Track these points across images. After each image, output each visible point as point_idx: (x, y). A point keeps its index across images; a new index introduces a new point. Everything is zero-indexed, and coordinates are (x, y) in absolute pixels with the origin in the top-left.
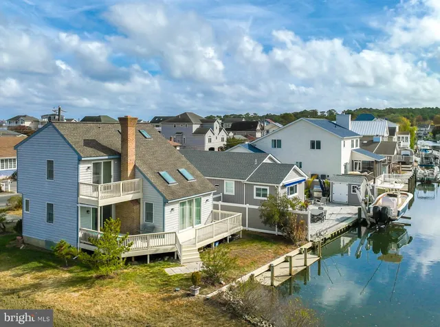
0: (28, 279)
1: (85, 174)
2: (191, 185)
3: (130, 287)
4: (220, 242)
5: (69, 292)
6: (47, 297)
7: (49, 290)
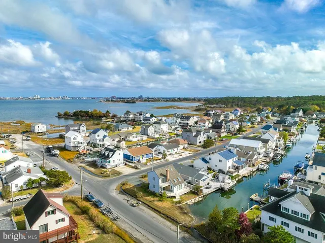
1: (160, 181)
2: (180, 182)
3: (168, 202)
6: (156, 203)
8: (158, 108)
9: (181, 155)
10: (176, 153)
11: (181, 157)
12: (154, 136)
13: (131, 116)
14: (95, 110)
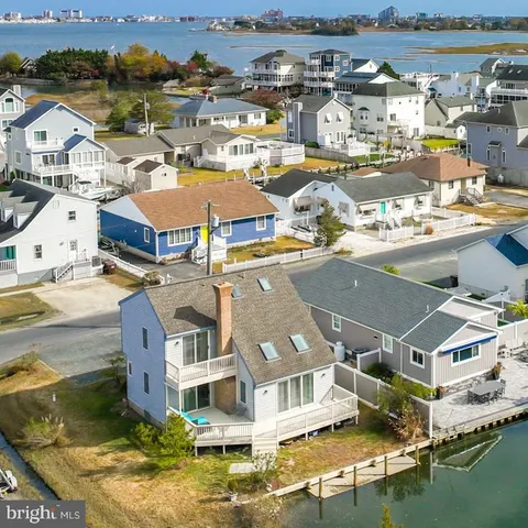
0: (108, 460)
1: (174, 351)
2: (300, 359)
3: (186, 483)
4: (321, 430)
5: (132, 481)
7: (118, 477)
8: (441, 51)
9: (429, 232)
10: (408, 221)
11: (426, 239)
12: (345, 146)
13: (284, 70)
14: (137, 50)
